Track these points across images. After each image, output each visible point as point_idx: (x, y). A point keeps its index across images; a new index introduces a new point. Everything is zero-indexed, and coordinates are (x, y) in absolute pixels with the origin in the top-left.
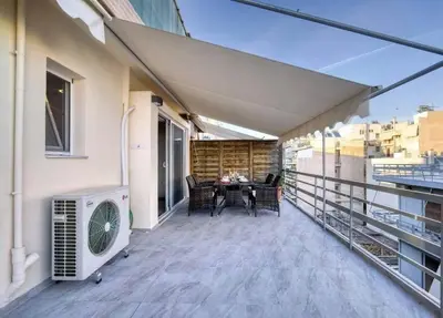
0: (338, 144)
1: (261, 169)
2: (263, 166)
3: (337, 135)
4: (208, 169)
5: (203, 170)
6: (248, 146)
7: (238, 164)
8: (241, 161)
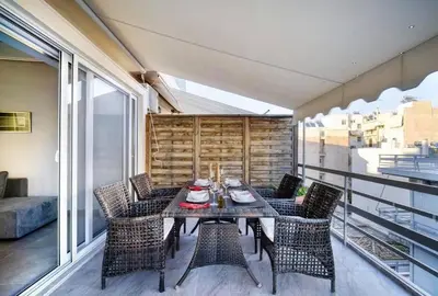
0: (322, 134)
1: (263, 164)
2: (267, 159)
3: (321, 125)
4: (175, 163)
5: (166, 163)
6: (242, 125)
7: (224, 154)
8: (230, 150)
